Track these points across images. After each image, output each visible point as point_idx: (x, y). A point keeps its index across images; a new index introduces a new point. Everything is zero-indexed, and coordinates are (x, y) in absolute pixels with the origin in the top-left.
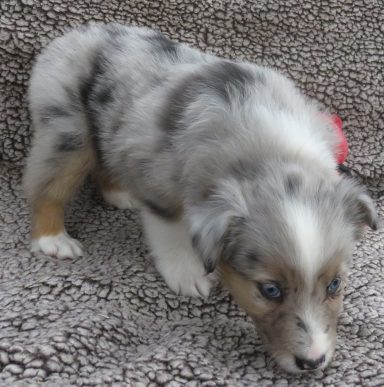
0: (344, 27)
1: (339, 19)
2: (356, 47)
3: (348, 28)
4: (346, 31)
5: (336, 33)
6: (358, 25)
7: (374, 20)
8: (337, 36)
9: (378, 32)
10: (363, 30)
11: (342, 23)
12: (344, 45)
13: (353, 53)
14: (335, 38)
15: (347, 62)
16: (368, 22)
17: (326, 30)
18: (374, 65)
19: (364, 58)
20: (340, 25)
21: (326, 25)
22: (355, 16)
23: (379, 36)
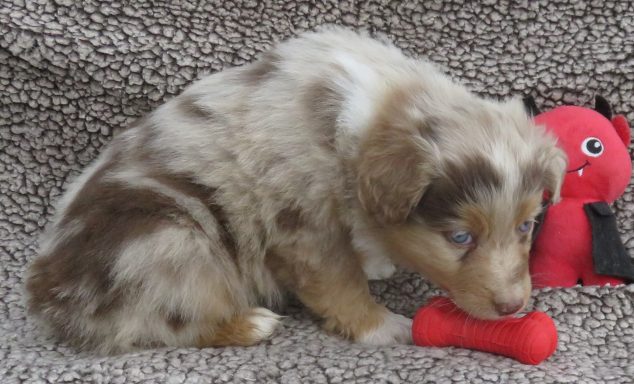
0: (553, 27)
1: (545, 16)
2: (575, 54)
3: (560, 28)
4: (558, 32)
5: (539, 37)
6: (579, 22)
7: (607, 13)
8: (543, 42)
9: (615, 30)
10: (588, 29)
11: (551, 22)
12: (554, 53)
13: (571, 62)
14: (539, 45)
15: (560, 75)
16: (597, 16)
17: (523, 34)
18: (608, 78)
19: (590, 67)
20: (547, 25)
21: (522, 26)
22: (573, 10)
23: (616, 35)
